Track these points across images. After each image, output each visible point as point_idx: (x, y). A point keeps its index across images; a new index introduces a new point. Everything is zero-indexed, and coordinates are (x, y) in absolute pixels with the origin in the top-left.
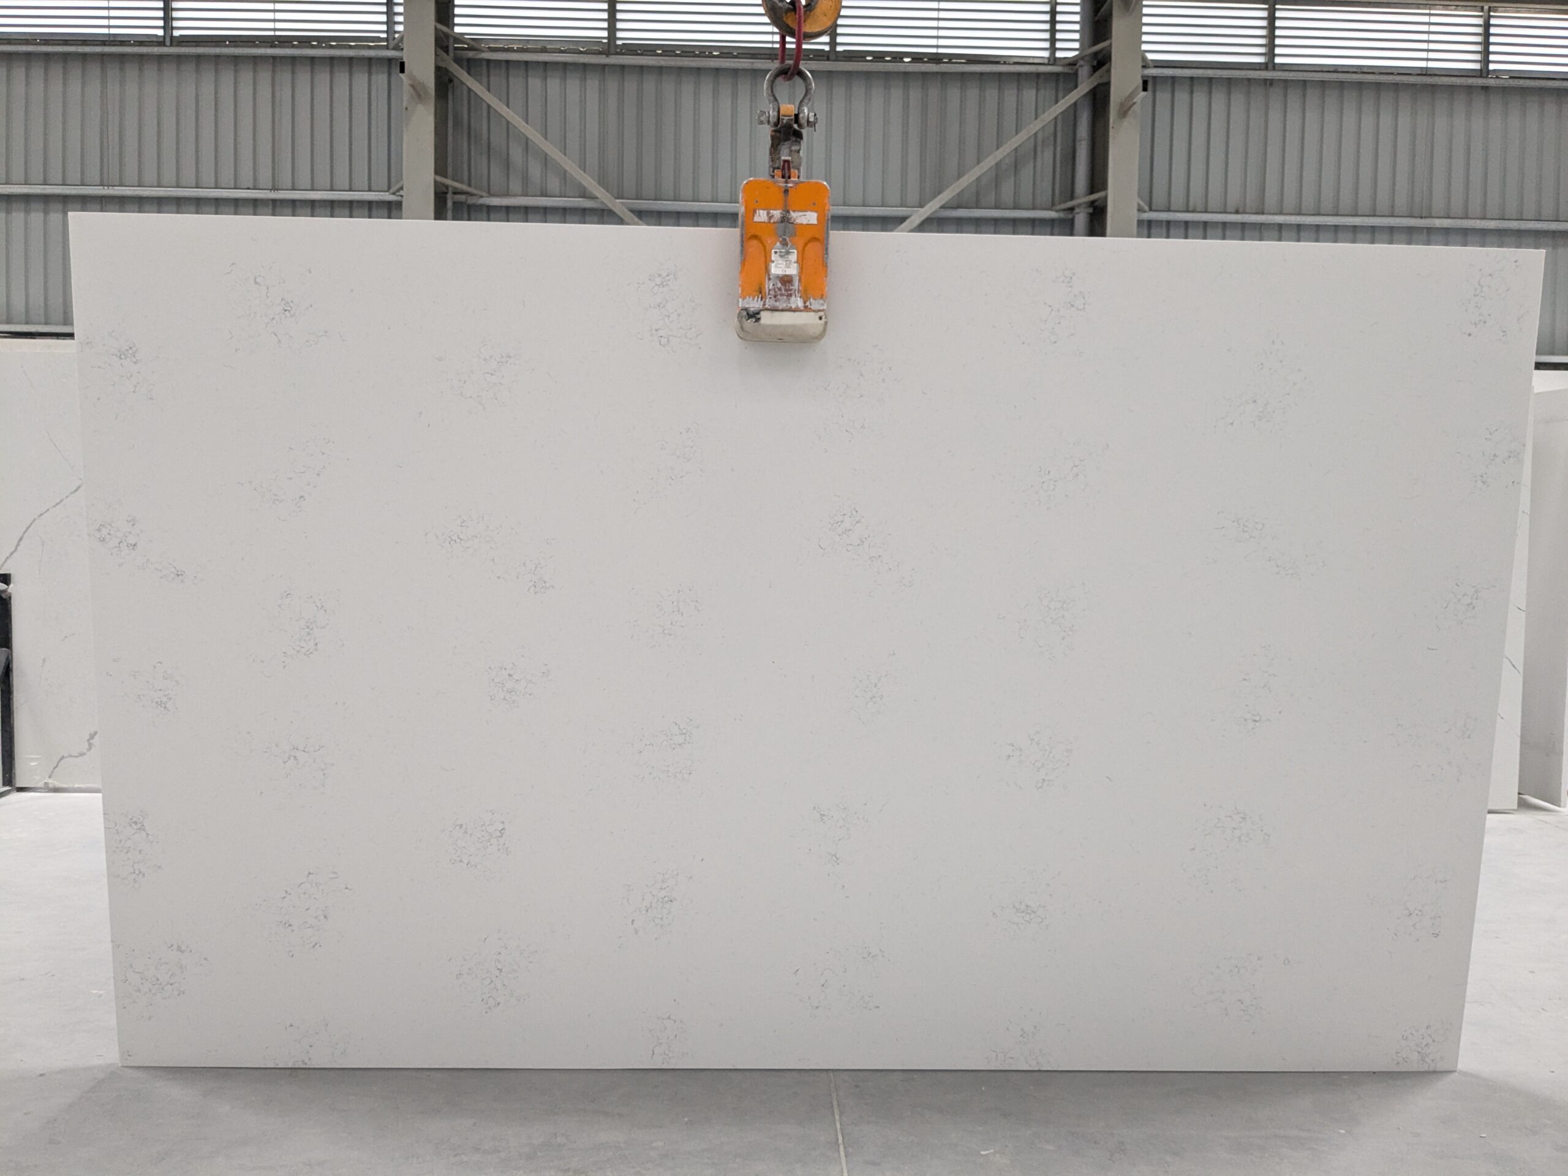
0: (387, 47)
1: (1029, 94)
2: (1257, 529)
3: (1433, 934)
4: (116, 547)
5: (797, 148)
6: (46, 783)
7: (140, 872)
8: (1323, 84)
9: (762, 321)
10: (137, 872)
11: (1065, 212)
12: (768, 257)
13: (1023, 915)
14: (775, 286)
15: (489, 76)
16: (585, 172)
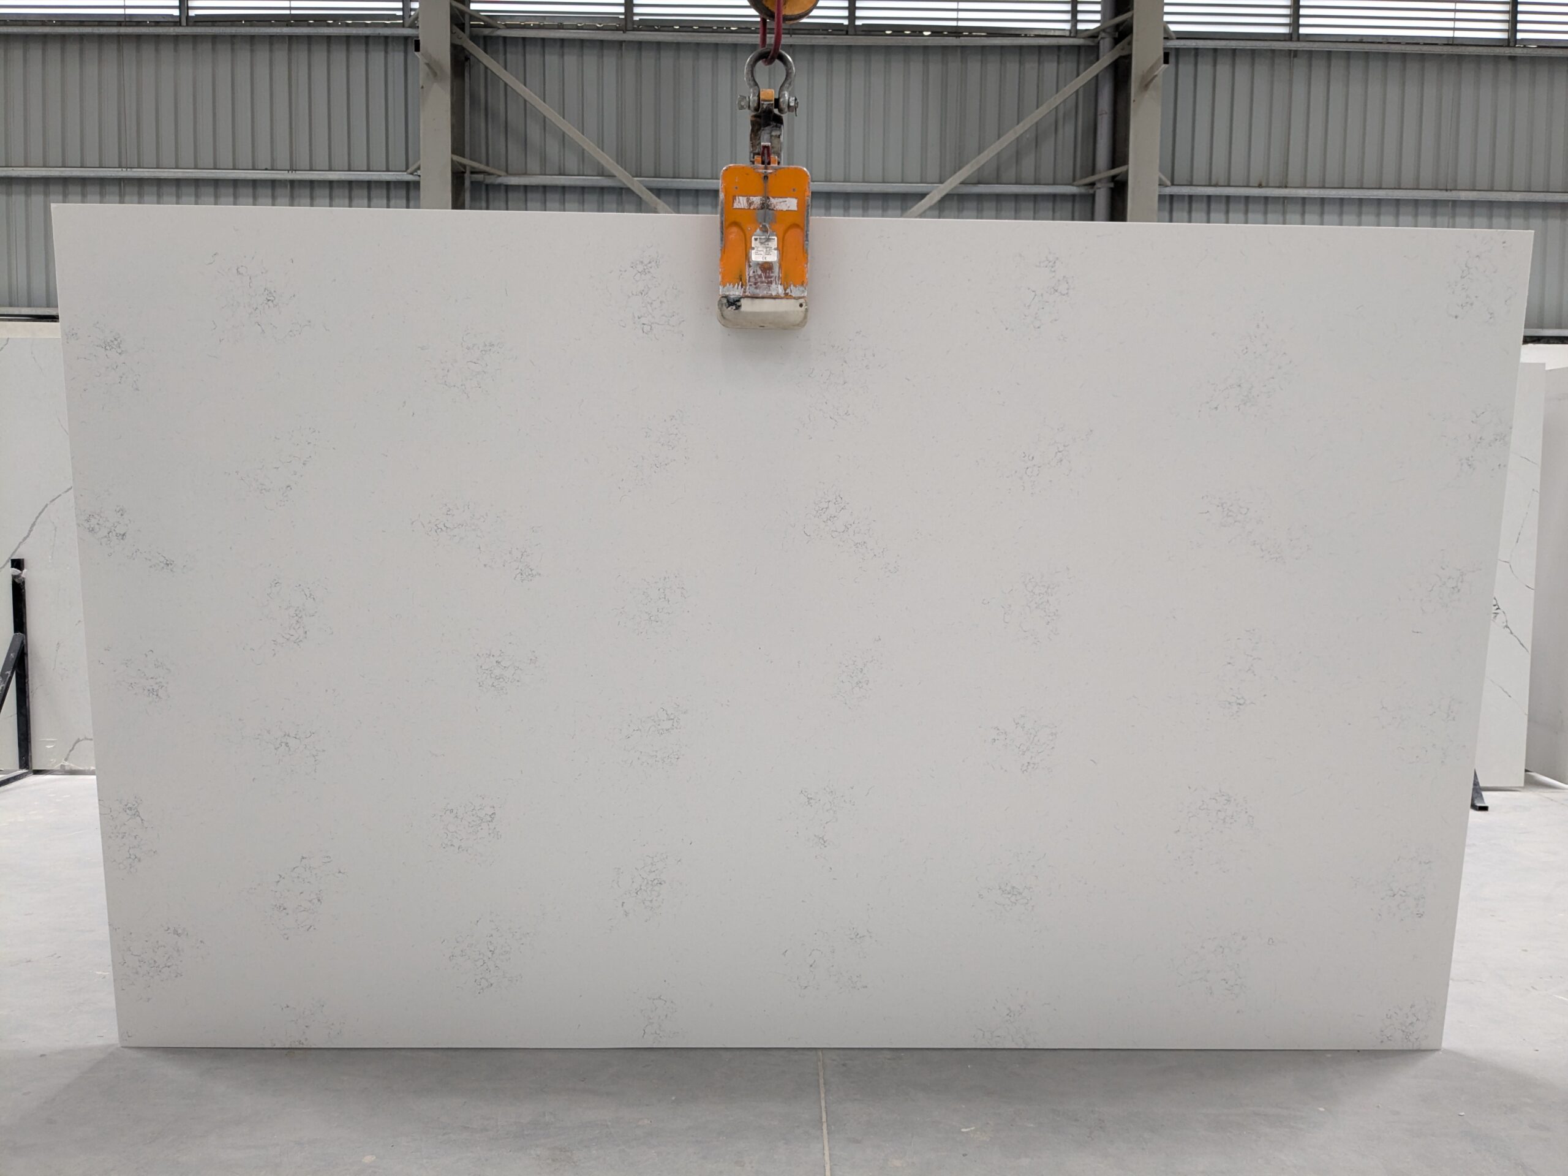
0: (403, 25)
1: (1050, 67)
2: (1241, 513)
3: (1417, 914)
4: (106, 537)
5: (778, 133)
6: (62, 765)
7: (136, 857)
8: (1348, 55)
9: (743, 309)
10: (133, 857)
11: (1086, 187)
12: (748, 245)
13: (1009, 896)
14: (756, 274)
15: (505, 54)
16: (603, 150)
